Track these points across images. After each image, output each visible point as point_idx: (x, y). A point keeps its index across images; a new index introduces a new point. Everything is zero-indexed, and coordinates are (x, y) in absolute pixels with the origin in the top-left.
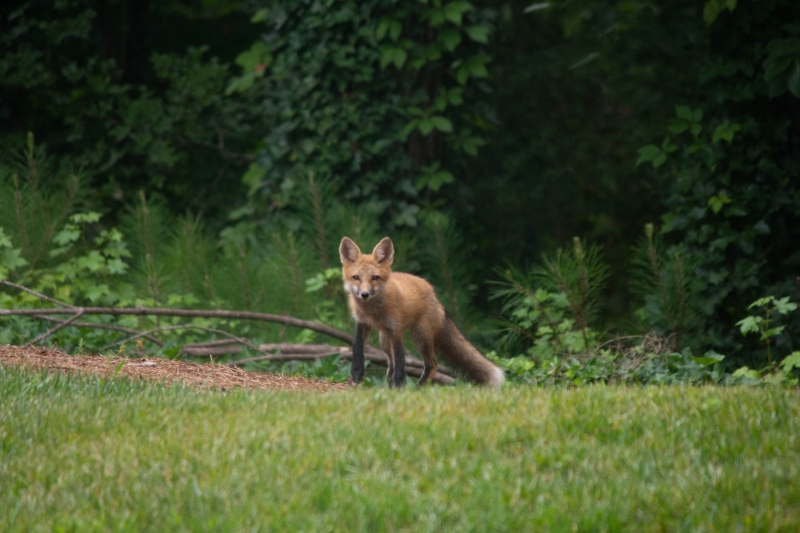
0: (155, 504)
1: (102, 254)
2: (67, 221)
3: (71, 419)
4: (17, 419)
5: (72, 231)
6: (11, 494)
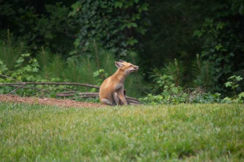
0: (48, 142)
1: (31, 66)
2: (20, 56)
3: (22, 117)
4: (5, 117)
5: (22, 59)
6: (4, 140)
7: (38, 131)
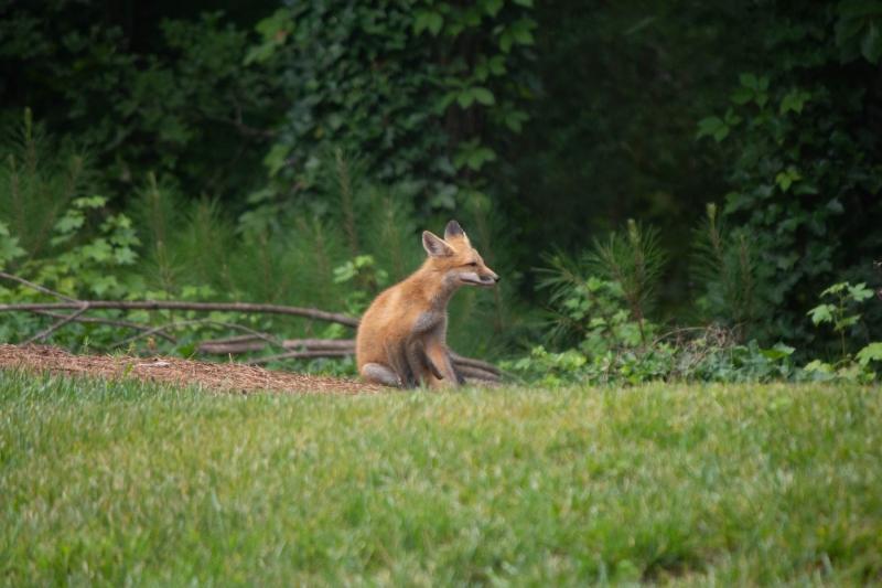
0: (169, 520)
1: (108, 242)
2: (69, 206)
3: (76, 426)
4: (16, 427)
5: (75, 217)
6: (11, 510)
7: (134, 477)
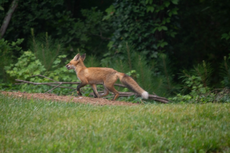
0: (82, 138)
3: (58, 114)
4: (43, 114)
5: (59, 60)
6: (41, 136)
7: (73, 127)
